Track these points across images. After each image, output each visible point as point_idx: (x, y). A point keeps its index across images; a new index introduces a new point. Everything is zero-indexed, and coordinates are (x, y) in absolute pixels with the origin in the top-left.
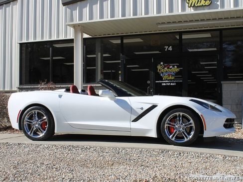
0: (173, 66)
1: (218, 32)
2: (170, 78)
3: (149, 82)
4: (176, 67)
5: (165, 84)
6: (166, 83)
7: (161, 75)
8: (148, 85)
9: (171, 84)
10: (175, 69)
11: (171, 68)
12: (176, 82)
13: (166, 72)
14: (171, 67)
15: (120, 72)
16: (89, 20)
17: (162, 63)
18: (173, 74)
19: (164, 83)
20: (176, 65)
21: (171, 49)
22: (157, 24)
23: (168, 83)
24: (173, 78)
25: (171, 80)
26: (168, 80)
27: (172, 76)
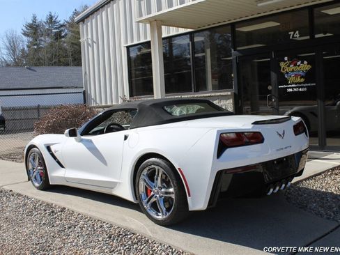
0: (302, 63)
2: (299, 80)
3: (270, 88)
4: (305, 62)
5: (291, 90)
6: (292, 88)
7: (286, 76)
8: (270, 92)
9: (300, 90)
10: (305, 66)
11: (299, 66)
12: (306, 87)
13: (293, 71)
14: (299, 63)
15: (233, 75)
17: (286, 59)
18: (302, 74)
19: (290, 88)
20: (306, 60)
21: (298, 36)
23: (295, 87)
24: (302, 80)
25: (300, 83)
26: (296, 84)
27: (301, 78)
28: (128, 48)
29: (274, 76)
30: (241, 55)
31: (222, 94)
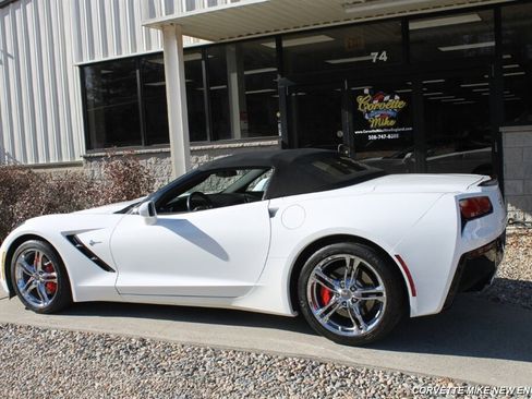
0: (392, 97)
1: (491, 13)
2: (387, 123)
3: (340, 134)
4: (397, 97)
5: (375, 137)
6: (377, 134)
7: (367, 117)
8: (340, 140)
9: (389, 137)
10: (395, 103)
11: (387, 102)
12: (398, 132)
13: (377, 110)
14: (387, 98)
15: (278, 115)
16: (187, 10)
17: (366, 91)
18: (392, 114)
19: (373, 134)
20: (398, 94)
21: (385, 59)
22: (343, 6)
23: (381, 133)
24: (392, 123)
25: (389, 127)
26: (382, 128)
27: (390, 119)
28: (82, 67)
29: (347, 117)
30: (293, 83)
31: (262, 143)
